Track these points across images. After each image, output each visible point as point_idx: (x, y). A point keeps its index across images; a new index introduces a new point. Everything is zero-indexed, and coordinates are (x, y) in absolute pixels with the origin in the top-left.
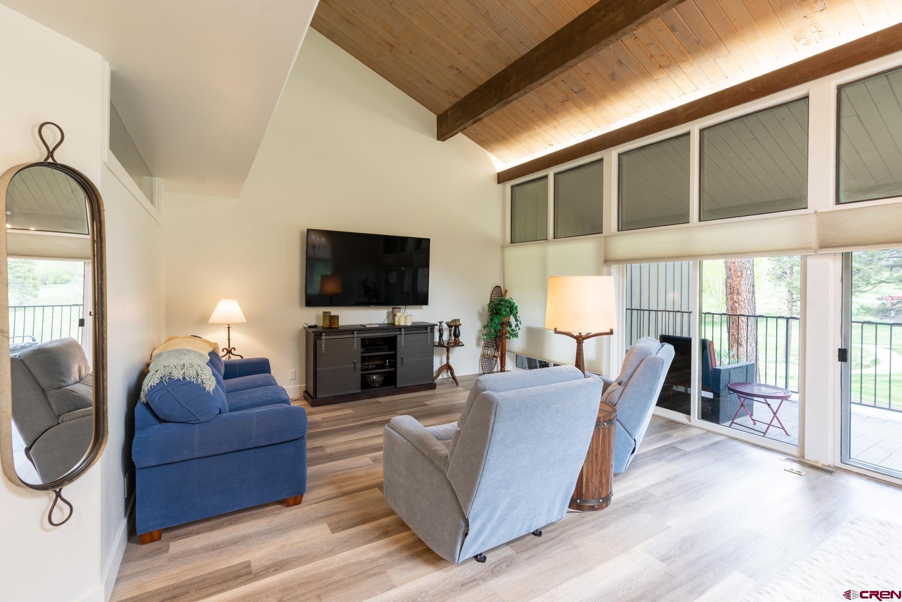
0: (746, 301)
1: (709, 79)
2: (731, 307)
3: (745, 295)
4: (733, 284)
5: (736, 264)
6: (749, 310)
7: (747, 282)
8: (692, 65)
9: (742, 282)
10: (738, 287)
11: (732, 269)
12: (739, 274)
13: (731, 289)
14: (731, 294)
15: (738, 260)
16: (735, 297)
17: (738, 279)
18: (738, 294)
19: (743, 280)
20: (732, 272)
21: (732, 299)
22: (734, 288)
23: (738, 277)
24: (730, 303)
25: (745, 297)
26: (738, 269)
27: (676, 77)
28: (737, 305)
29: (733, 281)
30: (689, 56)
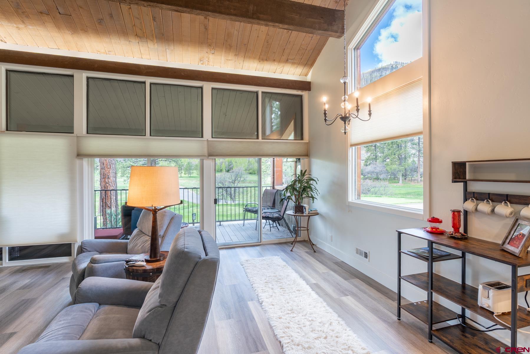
0: (113, 182)
1: (159, 57)
2: (104, 186)
3: (112, 179)
4: (106, 172)
5: (107, 161)
6: (114, 187)
7: (113, 171)
8: (154, 45)
9: (110, 172)
10: (109, 174)
11: (105, 164)
12: (109, 166)
13: (104, 175)
14: (104, 178)
15: (108, 160)
16: (107, 180)
17: (108, 170)
18: (109, 178)
19: (111, 170)
20: (105, 165)
21: (105, 181)
22: (106, 175)
23: (108, 168)
24: (103, 184)
25: (112, 180)
26: (109, 164)
27: (142, 46)
28: (108, 185)
29: (105, 171)
30: (155, 40)
